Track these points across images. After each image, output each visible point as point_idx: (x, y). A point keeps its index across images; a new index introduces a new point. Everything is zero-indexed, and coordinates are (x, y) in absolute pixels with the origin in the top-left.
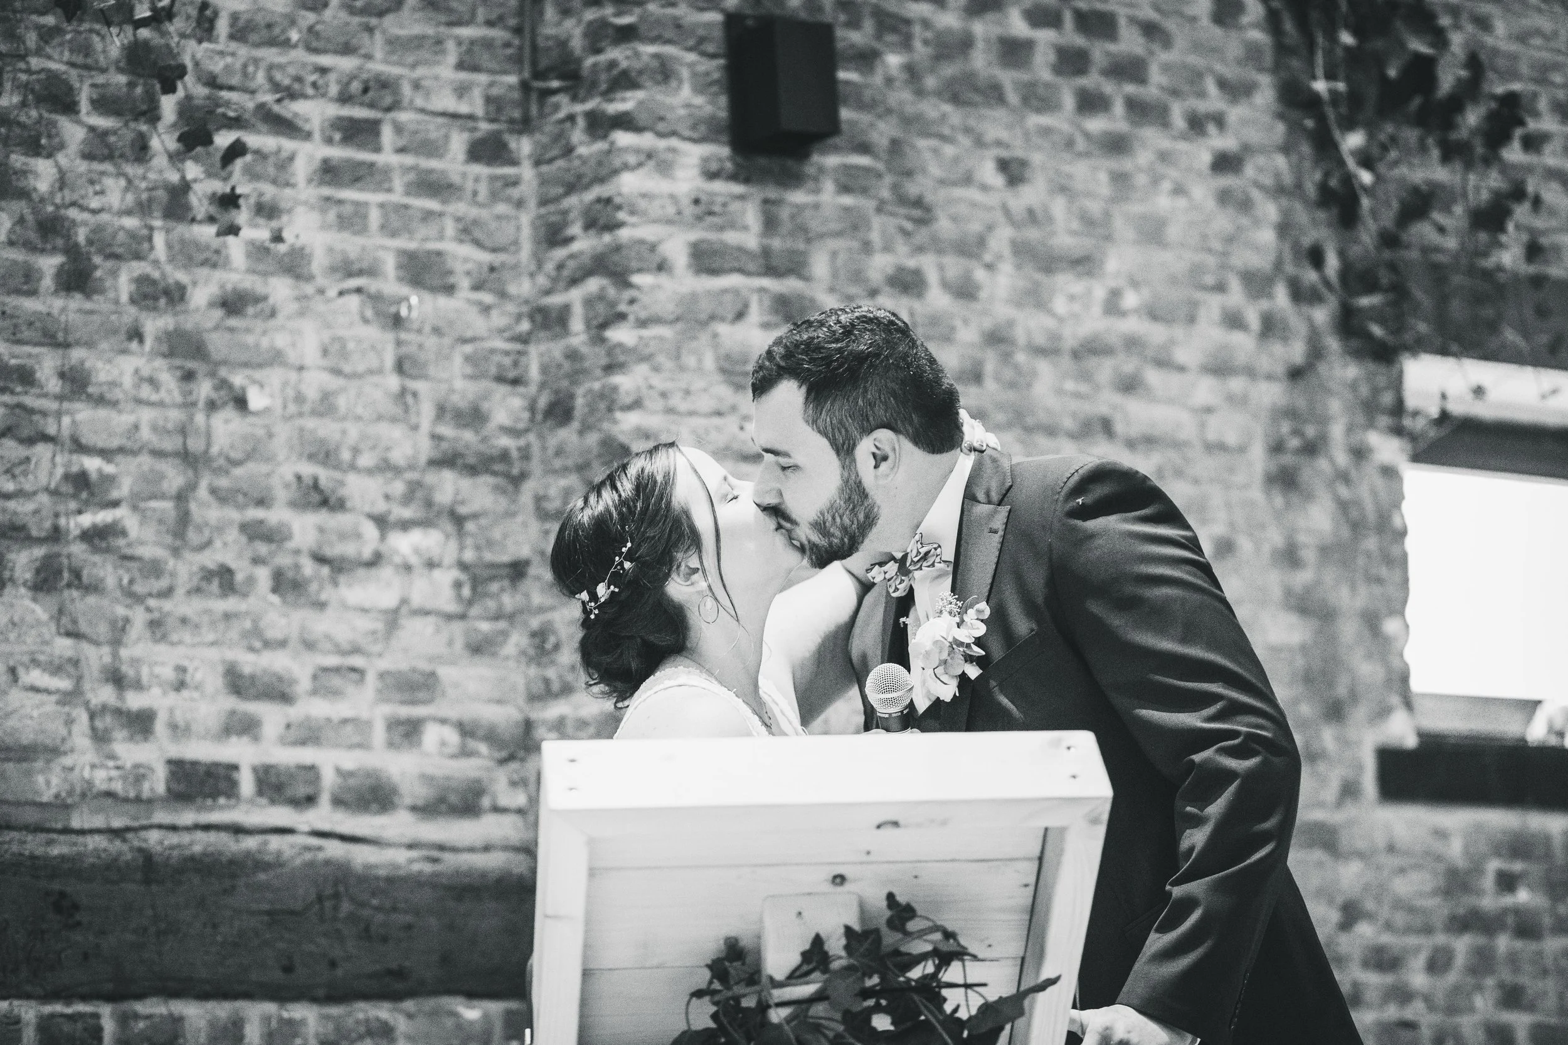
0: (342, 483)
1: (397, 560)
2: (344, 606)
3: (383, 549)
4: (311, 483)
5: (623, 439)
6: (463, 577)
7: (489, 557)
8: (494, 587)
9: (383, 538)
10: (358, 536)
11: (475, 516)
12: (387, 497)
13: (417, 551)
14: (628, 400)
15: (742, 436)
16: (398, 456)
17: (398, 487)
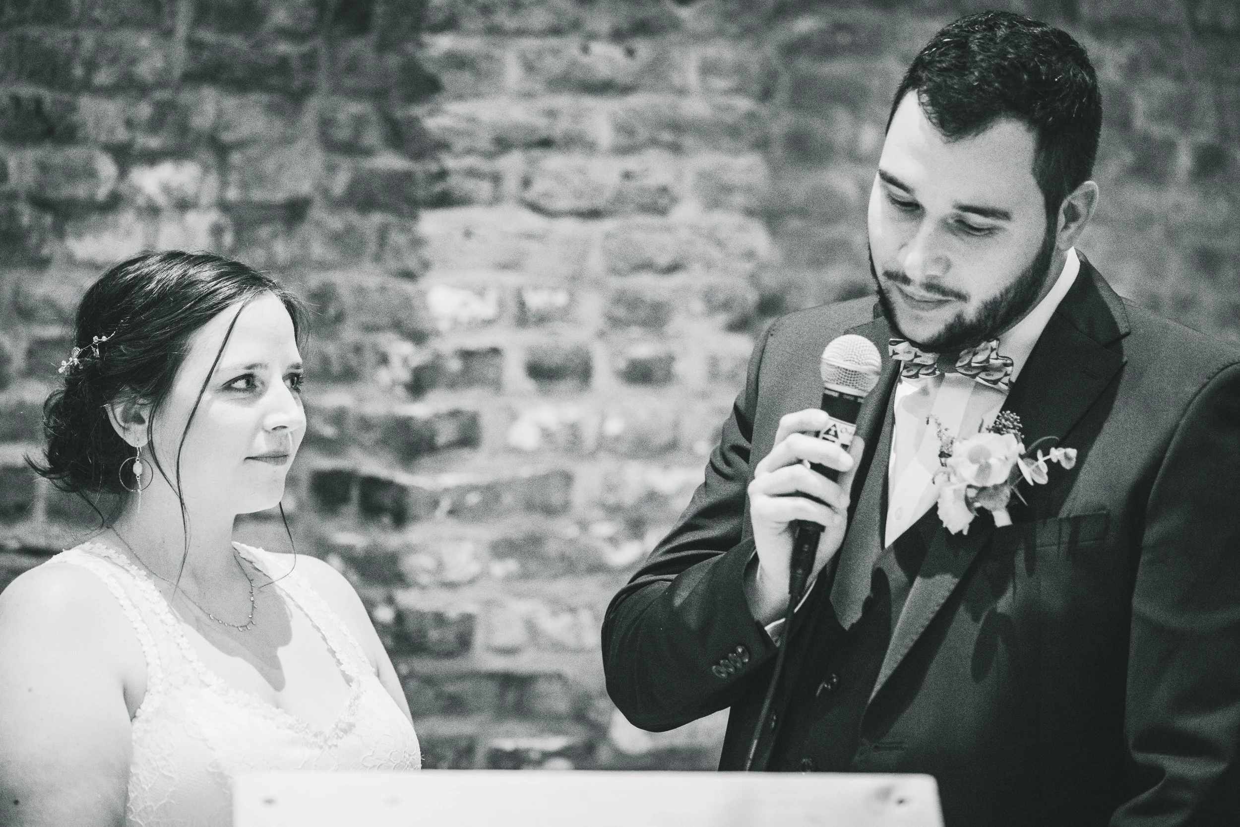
0: (72, 108)
1: (140, 201)
2: (71, 261)
3: (123, 188)
4: (32, 107)
5: (430, 68)
6: (224, 220)
7: (258, 195)
8: (264, 232)
9: (123, 172)
10: (91, 174)
11: (241, 145)
12: (130, 124)
13: (167, 190)
14: (440, 17)
15: (585, 60)
16: (145, 70)
17: (144, 110)
